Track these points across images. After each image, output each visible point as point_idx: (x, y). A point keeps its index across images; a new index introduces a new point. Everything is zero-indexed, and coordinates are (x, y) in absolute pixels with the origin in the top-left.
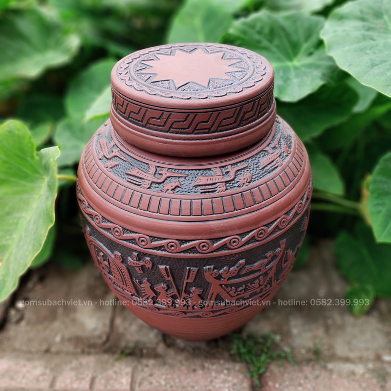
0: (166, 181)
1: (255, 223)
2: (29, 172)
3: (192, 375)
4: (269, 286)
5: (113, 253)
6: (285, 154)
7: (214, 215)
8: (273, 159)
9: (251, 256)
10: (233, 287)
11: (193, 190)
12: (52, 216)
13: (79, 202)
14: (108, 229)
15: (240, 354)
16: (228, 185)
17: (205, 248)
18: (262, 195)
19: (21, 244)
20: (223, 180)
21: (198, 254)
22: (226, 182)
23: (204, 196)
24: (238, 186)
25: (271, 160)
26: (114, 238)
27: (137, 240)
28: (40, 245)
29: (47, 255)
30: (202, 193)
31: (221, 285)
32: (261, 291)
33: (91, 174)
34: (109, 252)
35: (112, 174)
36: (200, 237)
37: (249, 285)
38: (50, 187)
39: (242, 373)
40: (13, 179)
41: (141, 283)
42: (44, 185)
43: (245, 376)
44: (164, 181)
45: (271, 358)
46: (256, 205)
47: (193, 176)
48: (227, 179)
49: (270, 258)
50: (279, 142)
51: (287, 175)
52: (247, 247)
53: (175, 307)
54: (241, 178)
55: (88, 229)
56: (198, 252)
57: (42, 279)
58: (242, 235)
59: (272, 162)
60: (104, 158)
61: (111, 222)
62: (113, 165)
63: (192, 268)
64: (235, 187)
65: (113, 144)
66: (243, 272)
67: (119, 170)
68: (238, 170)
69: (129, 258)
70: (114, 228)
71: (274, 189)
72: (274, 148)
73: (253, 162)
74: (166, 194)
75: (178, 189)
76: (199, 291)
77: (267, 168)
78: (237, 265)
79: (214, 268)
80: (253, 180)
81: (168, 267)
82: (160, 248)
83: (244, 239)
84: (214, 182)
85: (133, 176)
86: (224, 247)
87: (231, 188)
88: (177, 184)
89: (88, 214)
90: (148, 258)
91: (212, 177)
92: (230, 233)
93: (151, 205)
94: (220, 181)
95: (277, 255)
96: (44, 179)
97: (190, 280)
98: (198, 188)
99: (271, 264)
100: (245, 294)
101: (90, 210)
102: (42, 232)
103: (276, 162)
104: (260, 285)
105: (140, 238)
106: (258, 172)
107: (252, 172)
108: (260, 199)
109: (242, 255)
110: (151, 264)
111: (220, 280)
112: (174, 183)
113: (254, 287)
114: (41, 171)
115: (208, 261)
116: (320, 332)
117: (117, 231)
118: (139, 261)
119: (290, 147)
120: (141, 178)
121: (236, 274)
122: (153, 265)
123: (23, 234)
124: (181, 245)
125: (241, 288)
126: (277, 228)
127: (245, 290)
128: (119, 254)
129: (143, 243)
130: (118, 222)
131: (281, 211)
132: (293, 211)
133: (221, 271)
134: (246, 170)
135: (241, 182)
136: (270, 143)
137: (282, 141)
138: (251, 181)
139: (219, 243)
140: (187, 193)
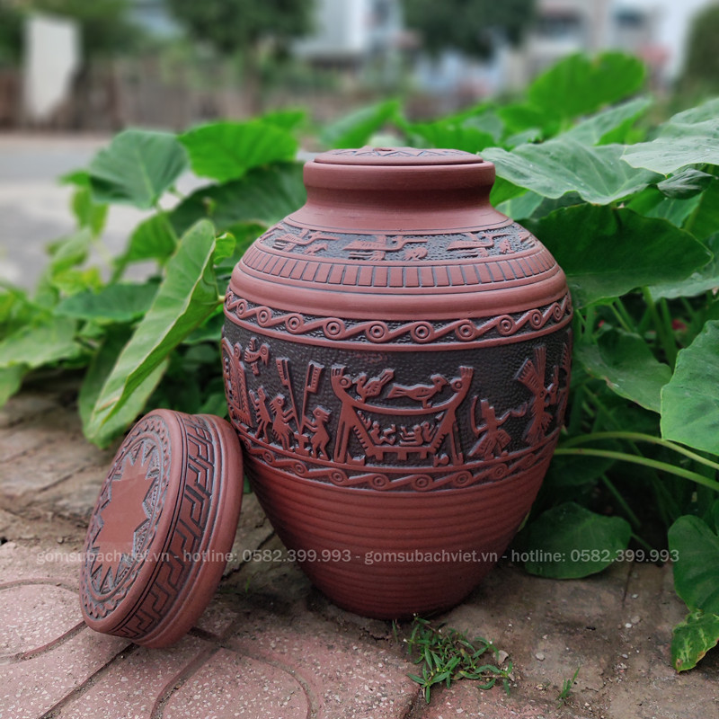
0: (313, 243)
5: (234, 347)
6: (498, 250)
8: (471, 246)
9: (405, 368)
10: (375, 422)
11: (341, 255)
16: (388, 255)
17: (334, 331)
18: (434, 279)
20: (384, 249)
21: (326, 340)
22: (387, 251)
23: (351, 261)
24: (401, 260)
25: (468, 247)
27: (258, 315)
30: (350, 258)
31: (355, 409)
36: (330, 313)
37: (403, 427)
39: (408, 676)
41: (257, 395)
43: (411, 681)
44: (310, 244)
45: (471, 672)
46: (419, 288)
48: (390, 248)
50: (496, 237)
51: (489, 271)
52: (396, 345)
53: (294, 449)
54: (409, 252)
56: (325, 336)
58: (393, 324)
59: (471, 249)
61: (239, 297)
63: (315, 364)
64: (397, 259)
68: (411, 243)
69: (247, 349)
71: (456, 278)
72: (482, 238)
73: (438, 241)
74: (306, 257)
75: (322, 252)
76: (326, 413)
77: (457, 252)
79: (345, 371)
80: (427, 258)
81: (286, 360)
82: (280, 325)
83: (392, 331)
84: (370, 248)
85: (281, 241)
86: (360, 335)
87: (391, 259)
88: (323, 247)
90: (266, 345)
91: (369, 244)
92: (373, 315)
94: (379, 249)
95: (453, 387)
97: (312, 388)
98: (348, 252)
99: (444, 402)
100: (397, 447)
103: (476, 251)
104: (425, 442)
106: (440, 252)
107: (430, 250)
108: (429, 282)
109: (387, 359)
110: (268, 355)
111: (354, 396)
112: (320, 245)
113: (413, 439)
115: (338, 356)
118: (256, 350)
120: (287, 242)
122: (270, 357)
124: (305, 322)
125: (389, 430)
126: (451, 335)
127: (397, 437)
128: (239, 346)
129: (263, 319)
130: (246, 295)
131: (462, 311)
132: (489, 323)
134: (422, 245)
135: (407, 256)
136: (478, 232)
137: (505, 239)
138: (424, 258)
139: (355, 326)
140: (331, 257)
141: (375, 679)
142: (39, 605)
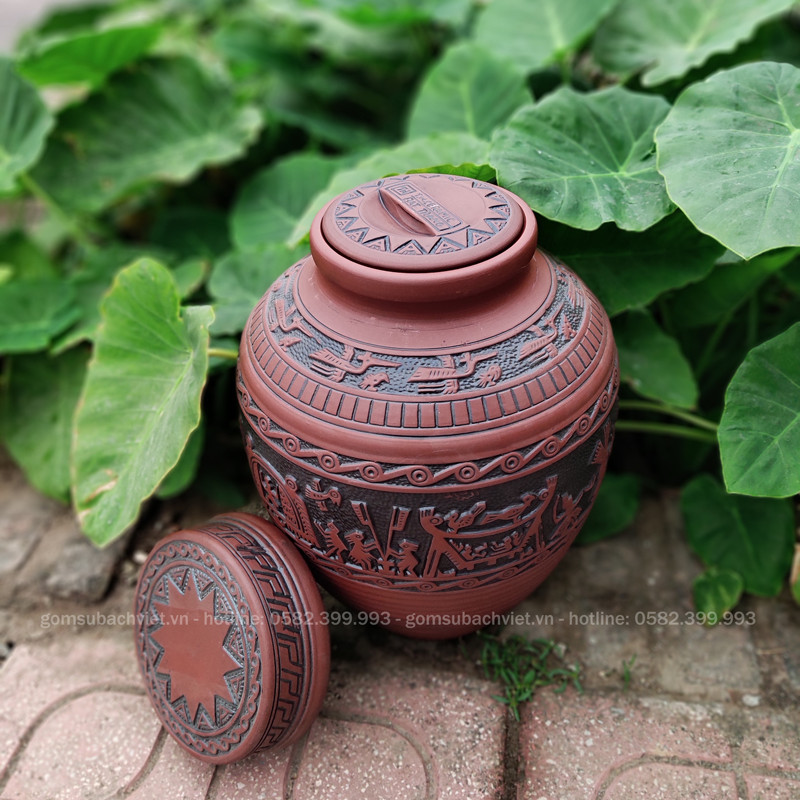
0: (368, 372)
1: (502, 444)
2: (167, 342)
3: (408, 692)
4: (530, 550)
5: (284, 477)
6: (563, 339)
7: (437, 429)
8: (540, 346)
9: (496, 497)
10: (467, 545)
11: (408, 388)
12: (197, 414)
13: (239, 395)
14: (278, 440)
15: (491, 667)
16: (461, 383)
17: (420, 479)
18: (516, 403)
19: (148, 453)
20: (455, 375)
21: (411, 487)
22: (460, 379)
23: (423, 397)
24: (478, 387)
25: (537, 348)
26: (286, 454)
27: (320, 458)
28: (176, 456)
29: (186, 478)
30: (420, 393)
31: (447, 540)
32: (517, 556)
33: (259, 354)
34: (278, 474)
35: (288, 356)
36: (413, 461)
37: (494, 543)
38: (197, 367)
39: (491, 697)
40: (142, 351)
41: (325, 526)
42: (188, 364)
43: (496, 703)
44: (364, 372)
45: (544, 678)
46: (504, 418)
47: (409, 366)
48: (461, 373)
49: (528, 503)
50: (556, 318)
51: (563, 372)
52: (487, 481)
53: (377, 570)
54: (483, 374)
55: (250, 438)
56: (410, 484)
57: (177, 520)
58: (481, 462)
59: (540, 350)
60: (279, 330)
61: (283, 429)
62: (292, 341)
63: (400, 509)
64: (473, 387)
65: (294, 308)
66: (482, 522)
67: (300, 351)
68: (481, 361)
69: (308, 487)
70: (287, 439)
71: (536, 394)
72: (546, 328)
73: (506, 349)
74: (366, 392)
75: (384, 386)
76: (414, 545)
77: (529, 360)
78: (472, 509)
79: (435, 511)
80: (503, 377)
81: (364, 504)
82: (353, 473)
83: (483, 469)
84: (440, 377)
85: (320, 361)
86: (449, 478)
87: (466, 388)
88: (384, 377)
89: (250, 415)
90: (336, 489)
91: (437, 370)
92: (461, 457)
93: (343, 407)
94: (449, 376)
95: (541, 498)
96: (189, 354)
97: (399, 528)
98: (415, 385)
99: (532, 513)
100: (488, 558)
101: (254, 409)
102: (181, 437)
103: (546, 351)
104: (514, 547)
105: (324, 456)
106: (513, 365)
107: (502, 365)
108: (512, 408)
109: (479, 494)
110: (339, 498)
111: (445, 530)
112: (378, 375)
113: (503, 548)
114: (186, 342)
115: (426, 499)
116: (638, 646)
117: (291, 444)
118: (323, 491)
119: (575, 327)
120: (330, 365)
121: (470, 523)
122: (342, 500)
123: (152, 439)
124: (384, 470)
125: (481, 548)
126: (539, 456)
127: (488, 551)
128: (294, 479)
129: (328, 464)
130: (292, 430)
131: (547, 429)
132: (570, 431)
133: (446, 517)
134: (493, 361)
135: (483, 380)
136: (539, 320)
137: (563, 316)
138: (500, 379)
139: (443, 471)
140: (397, 392)
141: (466, 710)
142: (104, 722)
